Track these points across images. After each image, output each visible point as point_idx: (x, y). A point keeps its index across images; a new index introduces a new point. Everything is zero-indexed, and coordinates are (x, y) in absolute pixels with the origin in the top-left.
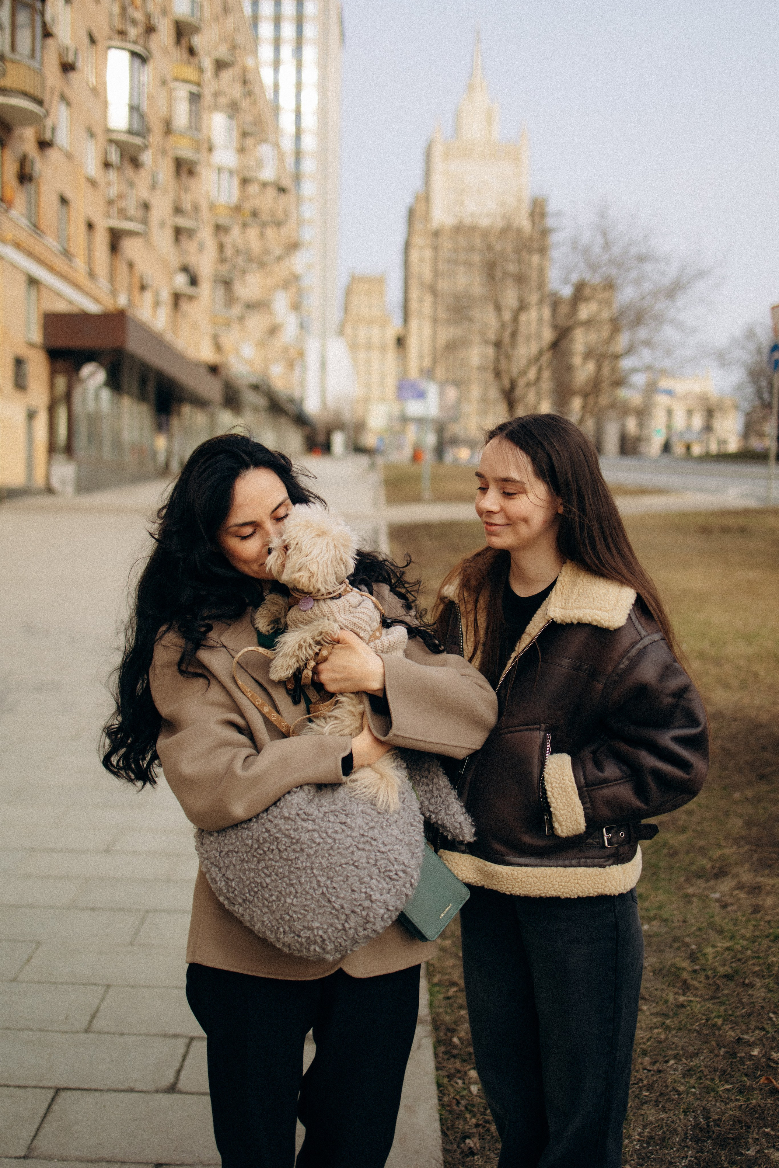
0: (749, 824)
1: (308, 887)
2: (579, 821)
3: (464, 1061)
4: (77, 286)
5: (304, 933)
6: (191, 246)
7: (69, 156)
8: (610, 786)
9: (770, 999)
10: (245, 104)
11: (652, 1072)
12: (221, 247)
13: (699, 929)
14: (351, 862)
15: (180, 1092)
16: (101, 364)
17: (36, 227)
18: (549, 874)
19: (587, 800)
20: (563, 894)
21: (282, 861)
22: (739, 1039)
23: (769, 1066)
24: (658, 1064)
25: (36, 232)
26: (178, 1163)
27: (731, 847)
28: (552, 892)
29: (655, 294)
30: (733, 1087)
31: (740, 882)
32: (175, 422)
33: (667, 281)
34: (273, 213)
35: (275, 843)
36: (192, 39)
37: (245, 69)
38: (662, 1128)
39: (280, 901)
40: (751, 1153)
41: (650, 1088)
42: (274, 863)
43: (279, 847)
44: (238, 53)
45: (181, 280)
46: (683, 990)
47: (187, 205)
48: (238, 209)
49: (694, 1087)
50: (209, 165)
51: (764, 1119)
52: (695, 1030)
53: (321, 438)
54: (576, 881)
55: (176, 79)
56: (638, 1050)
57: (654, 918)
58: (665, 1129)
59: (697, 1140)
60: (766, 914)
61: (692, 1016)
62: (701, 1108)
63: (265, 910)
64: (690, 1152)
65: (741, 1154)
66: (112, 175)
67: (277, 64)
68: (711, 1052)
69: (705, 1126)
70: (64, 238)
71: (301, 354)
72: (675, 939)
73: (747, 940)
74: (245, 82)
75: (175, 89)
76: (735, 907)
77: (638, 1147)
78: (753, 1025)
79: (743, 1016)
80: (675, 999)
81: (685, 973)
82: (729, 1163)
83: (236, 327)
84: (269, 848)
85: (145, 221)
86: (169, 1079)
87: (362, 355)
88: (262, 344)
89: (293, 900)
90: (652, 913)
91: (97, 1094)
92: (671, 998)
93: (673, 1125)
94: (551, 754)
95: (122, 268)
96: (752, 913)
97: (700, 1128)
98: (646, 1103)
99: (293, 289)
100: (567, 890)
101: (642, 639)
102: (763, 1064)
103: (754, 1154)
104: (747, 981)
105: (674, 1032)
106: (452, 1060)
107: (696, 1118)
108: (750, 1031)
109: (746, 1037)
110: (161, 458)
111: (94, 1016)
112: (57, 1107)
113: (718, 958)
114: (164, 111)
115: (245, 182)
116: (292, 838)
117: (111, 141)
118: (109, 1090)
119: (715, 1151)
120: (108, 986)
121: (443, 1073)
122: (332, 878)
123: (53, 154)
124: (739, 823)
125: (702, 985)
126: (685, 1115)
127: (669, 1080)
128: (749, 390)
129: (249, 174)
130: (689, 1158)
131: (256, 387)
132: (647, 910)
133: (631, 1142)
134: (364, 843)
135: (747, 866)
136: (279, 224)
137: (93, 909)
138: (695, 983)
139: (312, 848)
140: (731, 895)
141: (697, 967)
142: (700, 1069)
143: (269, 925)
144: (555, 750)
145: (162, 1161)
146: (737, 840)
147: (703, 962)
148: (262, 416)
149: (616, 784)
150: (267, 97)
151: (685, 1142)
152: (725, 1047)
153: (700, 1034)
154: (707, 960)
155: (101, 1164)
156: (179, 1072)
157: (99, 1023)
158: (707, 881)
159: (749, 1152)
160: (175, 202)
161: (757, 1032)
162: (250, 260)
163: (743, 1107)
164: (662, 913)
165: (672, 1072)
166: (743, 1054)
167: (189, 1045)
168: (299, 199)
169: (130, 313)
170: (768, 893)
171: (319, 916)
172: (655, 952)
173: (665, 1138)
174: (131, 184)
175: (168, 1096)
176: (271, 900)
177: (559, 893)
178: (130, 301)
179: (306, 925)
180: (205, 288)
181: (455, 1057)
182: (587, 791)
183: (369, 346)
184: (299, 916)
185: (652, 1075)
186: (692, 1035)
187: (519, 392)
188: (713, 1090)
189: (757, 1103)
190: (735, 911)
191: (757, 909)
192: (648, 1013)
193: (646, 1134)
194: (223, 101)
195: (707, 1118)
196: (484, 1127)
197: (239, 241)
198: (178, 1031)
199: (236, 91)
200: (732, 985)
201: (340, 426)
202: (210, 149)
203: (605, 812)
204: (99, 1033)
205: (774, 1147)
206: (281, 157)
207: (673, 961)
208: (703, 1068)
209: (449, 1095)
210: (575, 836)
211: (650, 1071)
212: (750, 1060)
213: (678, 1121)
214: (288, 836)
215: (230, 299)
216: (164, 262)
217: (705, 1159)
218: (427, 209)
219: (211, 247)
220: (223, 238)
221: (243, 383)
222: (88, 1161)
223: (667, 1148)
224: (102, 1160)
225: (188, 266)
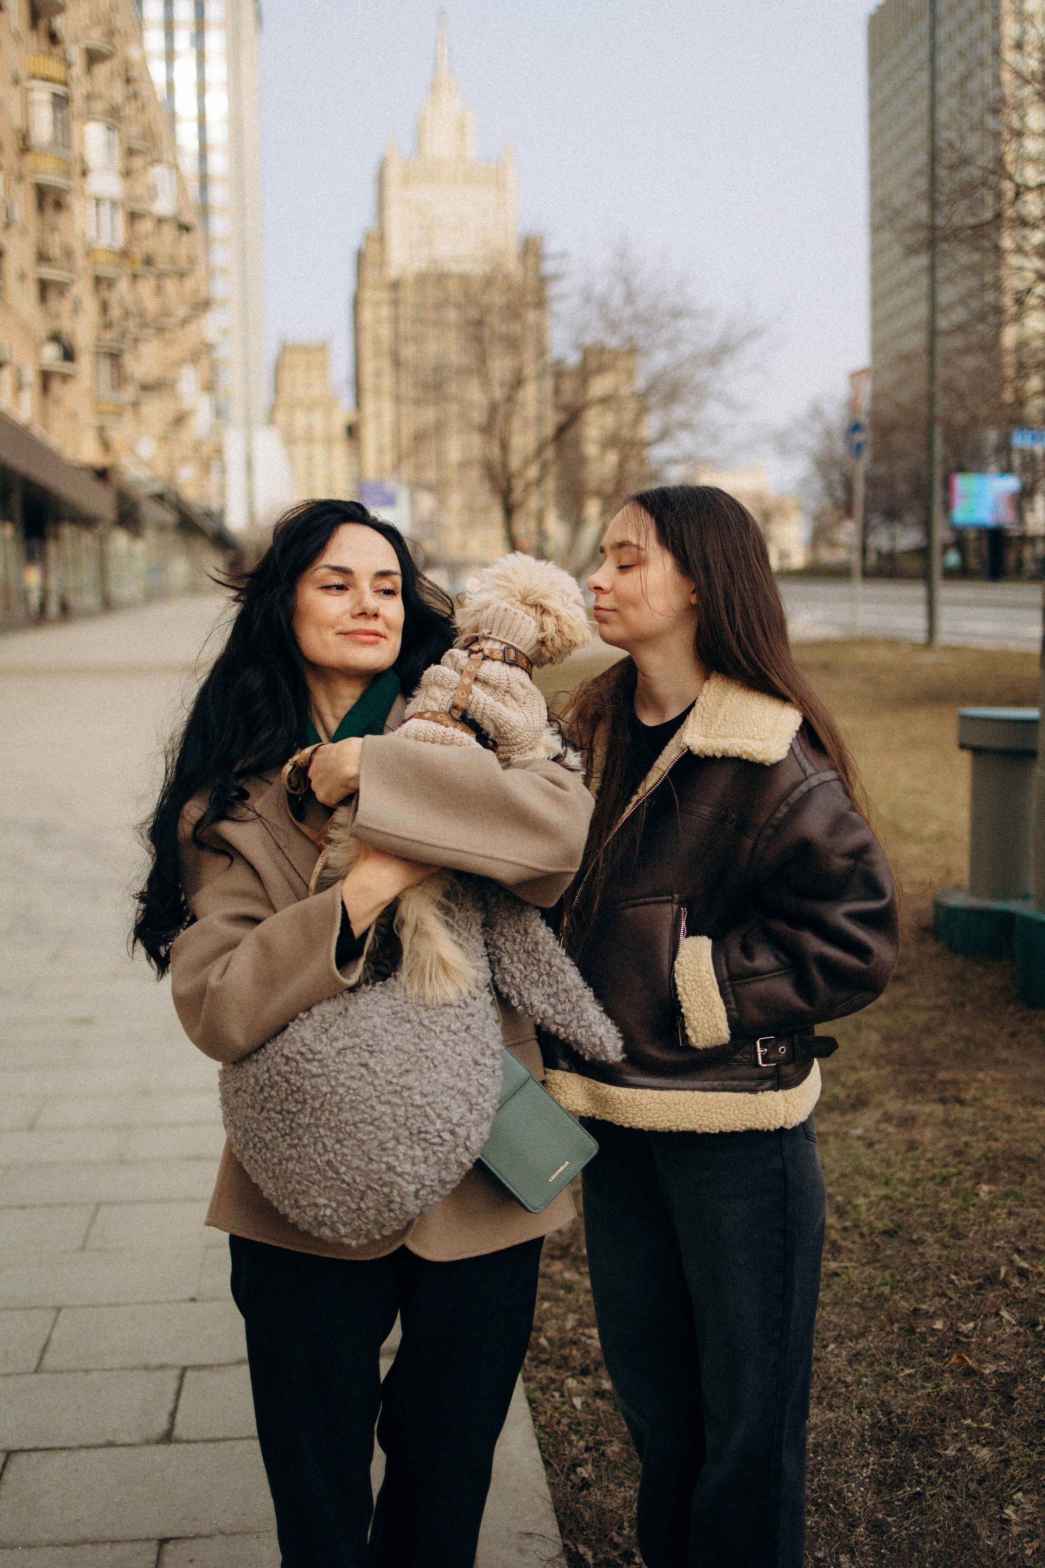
0: (887, 1039)
1: (312, 1152)
2: (720, 1026)
3: (559, 1367)
6: (64, 307)
8: (762, 980)
9: (948, 1257)
10: (129, 110)
12: (104, 307)
13: (843, 1175)
14: (369, 1120)
15: (179, 1441)
18: (683, 1101)
19: (731, 998)
20: (700, 1127)
22: (916, 1310)
23: (958, 1341)
26: (190, 1535)
27: (869, 1069)
28: (686, 1125)
29: (694, 359)
30: (916, 1372)
31: (886, 1113)
32: (52, 549)
33: (710, 342)
34: (173, 259)
36: (53, 20)
37: (127, 64)
38: (831, 1431)
40: (950, 1452)
42: (273, 1116)
43: (277, 1095)
44: (118, 40)
45: (51, 353)
46: (833, 1254)
47: (55, 251)
48: (125, 254)
49: (866, 1376)
50: (83, 194)
51: (960, 1408)
52: (857, 1303)
54: (719, 1111)
55: (33, 77)
58: (835, 1432)
59: (879, 1443)
60: (925, 1151)
61: (849, 1286)
62: (878, 1402)
64: (872, 1459)
65: (940, 1456)
67: (170, 56)
68: (881, 1330)
69: (886, 1424)
71: (219, 451)
73: (907, 1185)
74: (128, 81)
75: (32, 90)
76: (884, 1146)
78: (930, 1291)
79: (916, 1281)
83: (128, 416)
86: (162, 1425)
87: (300, 451)
88: (164, 439)
89: (295, 1166)
91: (64, 1454)
93: (844, 1427)
94: (687, 936)
96: (907, 1151)
97: (880, 1427)
99: (204, 363)
100: (706, 1123)
101: (807, 778)
102: (951, 1340)
103: (953, 1453)
104: (915, 1237)
105: (829, 1308)
106: (543, 1367)
107: (872, 1414)
108: (927, 1299)
109: (923, 1306)
110: (35, 598)
111: (44, 1349)
112: (10, 1476)
113: (873, 1210)
114: (17, 121)
115: (133, 217)
116: (293, 1085)
118: (81, 1447)
119: (904, 1454)
120: (59, 1309)
121: (532, 1385)
122: (342, 1140)
124: (875, 1037)
125: (857, 1246)
126: (860, 1412)
127: (832, 1370)
128: (817, 486)
129: (138, 207)
130: (871, 1467)
131: (160, 498)
134: (390, 1093)
135: (892, 1092)
136: (182, 275)
137: (23, 1207)
138: (847, 1244)
139: (317, 1098)
140: (878, 1130)
141: (848, 1224)
142: (871, 1352)
144: (692, 931)
145: (169, 1535)
146: (876, 1061)
147: (855, 1216)
148: (171, 537)
149: (769, 978)
150: (159, 99)
151: (863, 1446)
152: (898, 1322)
153: (864, 1308)
154: (859, 1214)
155: (84, 1546)
156: (173, 1414)
157: (50, 1360)
158: (843, 1115)
159: (947, 1452)
160: (37, 246)
161: (937, 1299)
162: (144, 325)
163: (932, 1395)
165: (833, 1360)
166: (924, 1329)
167: (182, 1377)
168: (208, 241)
170: (925, 1124)
171: (327, 1190)
173: (836, 1443)
175: (162, 1447)
176: (271, 1163)
177: (696, 1126)
179: (312, 1201)
180: (85, 363)
181: (546, 1362)
182: (732, 986)
183: (310, 439)
186: (853, 1310)
187: (517, 495)
188: (891, 1377)
189: (950, 1389)
190: (886, 1150)
191: (912, 1146)
194: (99, 106)
195: (887, 1413)
196: (597, 1450)
197: (129, 299)
198: (165, 1359)
199: (117, 93)
200: (896, 1243)
202: (84, 173)
203: (754, 1013)
204: (55, 1371)
205: (978, 1442)
206: (181, 181)
208: (874, 1351)
209: (545, 1413)
210: (716, 1047)
212: (932, 1335)
213: (851, 1420)
214: (287, 1081)
215: (120, 379)
216: (26, 329)
217: (892, 1465)
218: (383, 251)
219: (90, 306)
220: (106, 294)
221: (142, 492)
222: (66, 1544)
223: (840, 1456)
224: (85, 1541)
225: (60, 333)
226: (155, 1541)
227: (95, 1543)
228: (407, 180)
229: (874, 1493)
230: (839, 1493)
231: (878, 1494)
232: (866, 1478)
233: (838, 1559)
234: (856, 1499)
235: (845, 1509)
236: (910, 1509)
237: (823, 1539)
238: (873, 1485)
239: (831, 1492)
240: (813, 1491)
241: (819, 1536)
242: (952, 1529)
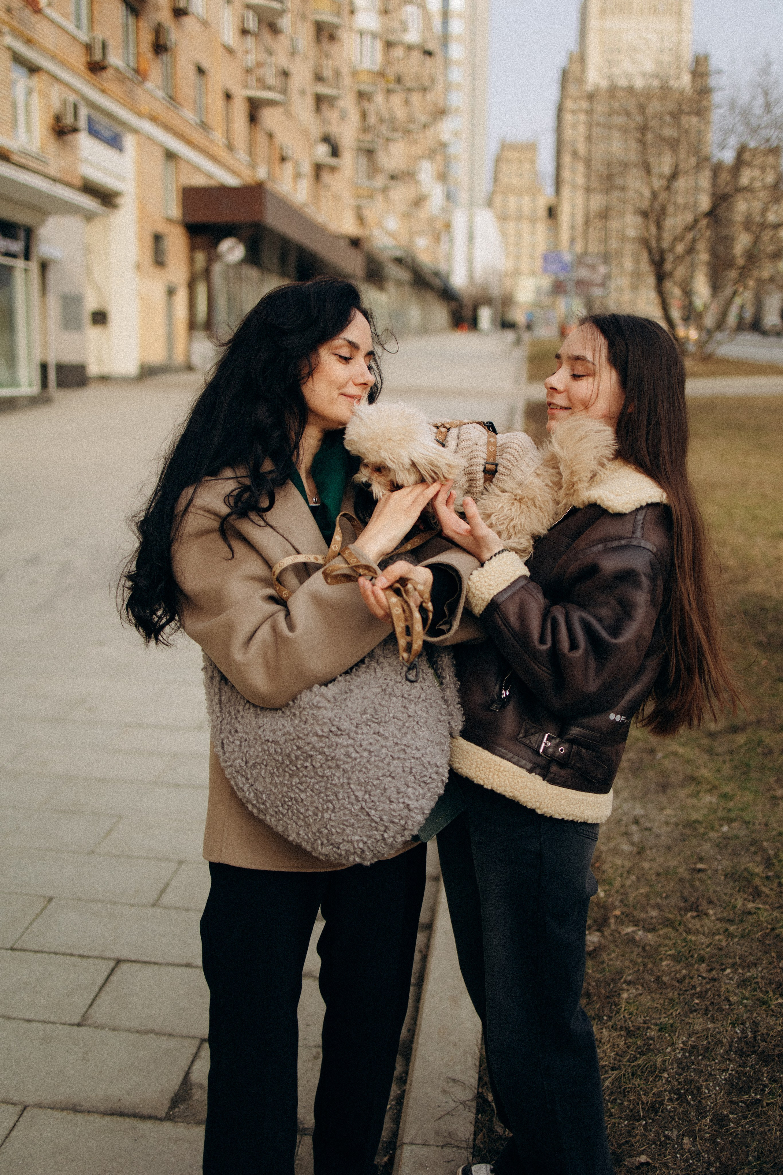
1: (346, 803)
4: (214, 159)
5: (344, 846)
6: (331, 114)
7: (205, 23)
11: (707, 980)
12: (364, 115)
16: (241, 240)
17: (172, 99)
21: (318, 777)
24: (714, 972)
25: (172, 104)
34: (418, 77)
35: (309, 760)
38: (707, 1038)
39: (317, 815)
41: (702, 996)
42: (309, 780)
43: (314, 763)
45: (322, 150)
46: (753, 897)
47: (328, 73)
48: (382, 74)
49: (747, 999)
50: (351, 29)
52: (758, 939)
53: (467, 313)
56: (696, 956)
57: (734, 820)
58: (710, 1039)
59: (741, 1054)
61: (757, 925)
62: (751, 1021)
63: (301, 823)
64: (732, 1066)
66: (250, 42)
68: (770, 963)
69: (752, 1040)
70: (201, 109)
71: (448, 226)
72: (753, 843)
77: (679, 1056)
80: (744, 905)
81: (756, 879)
82: (770, 1080)
83: (380, 198)
84: (302, 764)
85: (284, 91)
87: (511, 226)
88: (406, 216)
89: (330, 815)
90: (733, 815)
91: (156, 967)
92: (739, 904)
93: (718, 1036)
95: (262, 140)
97: (746, 1042)
98: (695, 1011)
99: (439, 158)
101: (631, 538)
105: (736, 940)
107: (743, 1031)
111: (163, 891)
112: (115, 977)
115: (389, 45)
116: (327, 756)
117: (248, 7)
118: (168, 964)
119: (757, 1067)
120: (181, 862)
122: (370, 792)
123: (187, 21)
125: (773, 892)
126: (733, 1027)
127: (723, 989)
129: (392, 38)
130: (730, 1072)
131: (399, 261)
132: (730, 811)
133: (674, 1050)
136: (425, 90)
137: (177, 786)
138: (766, 890)
139: (348, 763)
141: (771, 874)
142: (757, 980)
143: (306, 837)
148: (407, 289)
151: (729, 1055)
153: (763, 944)
155: (149, 1035)
157: (166, 899)
160: (315, 68)
162: (394, 129)
164: (744, 814)
165: (727, 981)
168: (447, 62)
169: (269, 186)
171: (359, 830)
172: (730, 854)
173: (709, 1048)
174: (270, 52)
176: (307, 815)
178: (271, 174)
179: (345, 838)
180: (347, 159)
183: (519, 218)
184: (338, 830)
185: (707, 983)
186: (753, 944)
187: (668, 266)
188: (764, 1003)
192: (713, 918)
193: (690, 1043)
195: (754, 1032)
197: (383, 109)
201: (486, 300)
202: (352, 12)
204: (166, 907)
206: (427, 18)
207: (748, 865)
208: (759, 980)
211: (704, 978)
213: (724, 1032)
214: (322, 753)
215: (373, 169)
216: (304, 132)
217: (746, 1074)
218: (583, 71)
219: (354, 115)
220: (366, 105)
221: (385, 256)
222: (137, 1032)
223: (709, 1059)
224: (151, 1032)
225: (329, 136)
226: (198, 1040)
227: (157, 1033)
228: (603, 12)
229: (726, 1093)
230: (699, 1088)
231: (728, 1095)
232: (723, 1080)
233: (682, 1139)
234: (710, 1096)
235: (700, 1101)
236: (749, 1111)
237: (676, 1122)
238: (727, 1087)
239: (692, 1087)
240: (679, 1083)
241: (674, 1119)
242: (778, 1133)
